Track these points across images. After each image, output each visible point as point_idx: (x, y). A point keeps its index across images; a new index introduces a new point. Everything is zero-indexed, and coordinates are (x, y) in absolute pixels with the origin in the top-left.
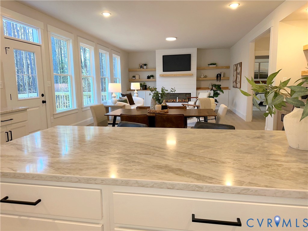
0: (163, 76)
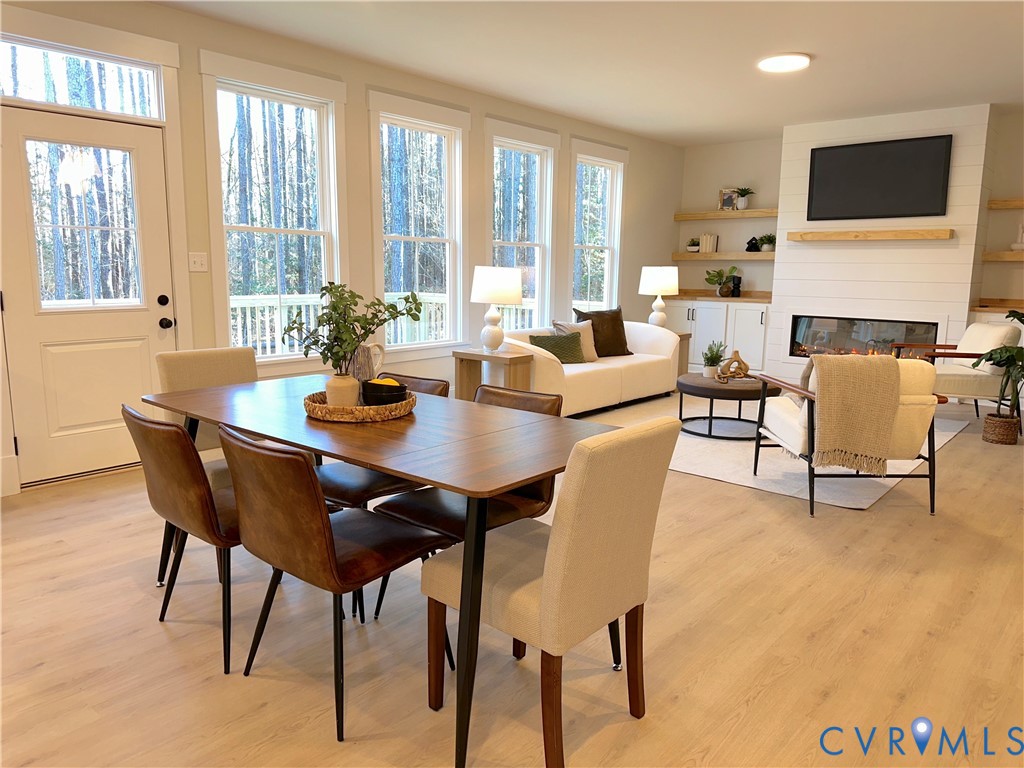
0: (804, 241)
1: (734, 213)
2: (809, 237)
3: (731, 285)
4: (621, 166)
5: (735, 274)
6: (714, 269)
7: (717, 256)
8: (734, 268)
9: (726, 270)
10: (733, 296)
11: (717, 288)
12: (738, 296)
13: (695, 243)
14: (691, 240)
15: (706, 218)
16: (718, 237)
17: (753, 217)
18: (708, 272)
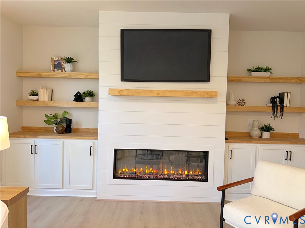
0: (121, 95)
1: (63, 74)
2: (125, 93)
3: (64, 125)
5: (67, 117)
6: (50, 113)
7: (52, 104)
8: (66, 112)
9: (60, 113)
10: (66, 133)
11: (54, 127)
12: (70, 132)
13: (35, 94)
14: (31, 92)
15: (42, 76)
16: (52, 90)
17: (77, 77)
18: (46, 116)
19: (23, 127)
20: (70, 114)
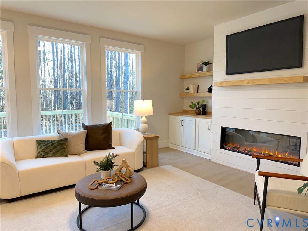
0: (223, 86)
2: (224, 84)
3: (201, 109)
4: (140, 52)
5: (204, 103)
6: (195, 101)
7: (197, 95)
8: (204, 100)
9: (201, 101)
11: (194, 110)
12: (205, 114)
13: (188, 89)
14: (187, 87)
15: (191, 77)
16: (198, 86)
17: (209, 75)
18: (192, 103)
19: (183, 110)
20: (207, 102)
